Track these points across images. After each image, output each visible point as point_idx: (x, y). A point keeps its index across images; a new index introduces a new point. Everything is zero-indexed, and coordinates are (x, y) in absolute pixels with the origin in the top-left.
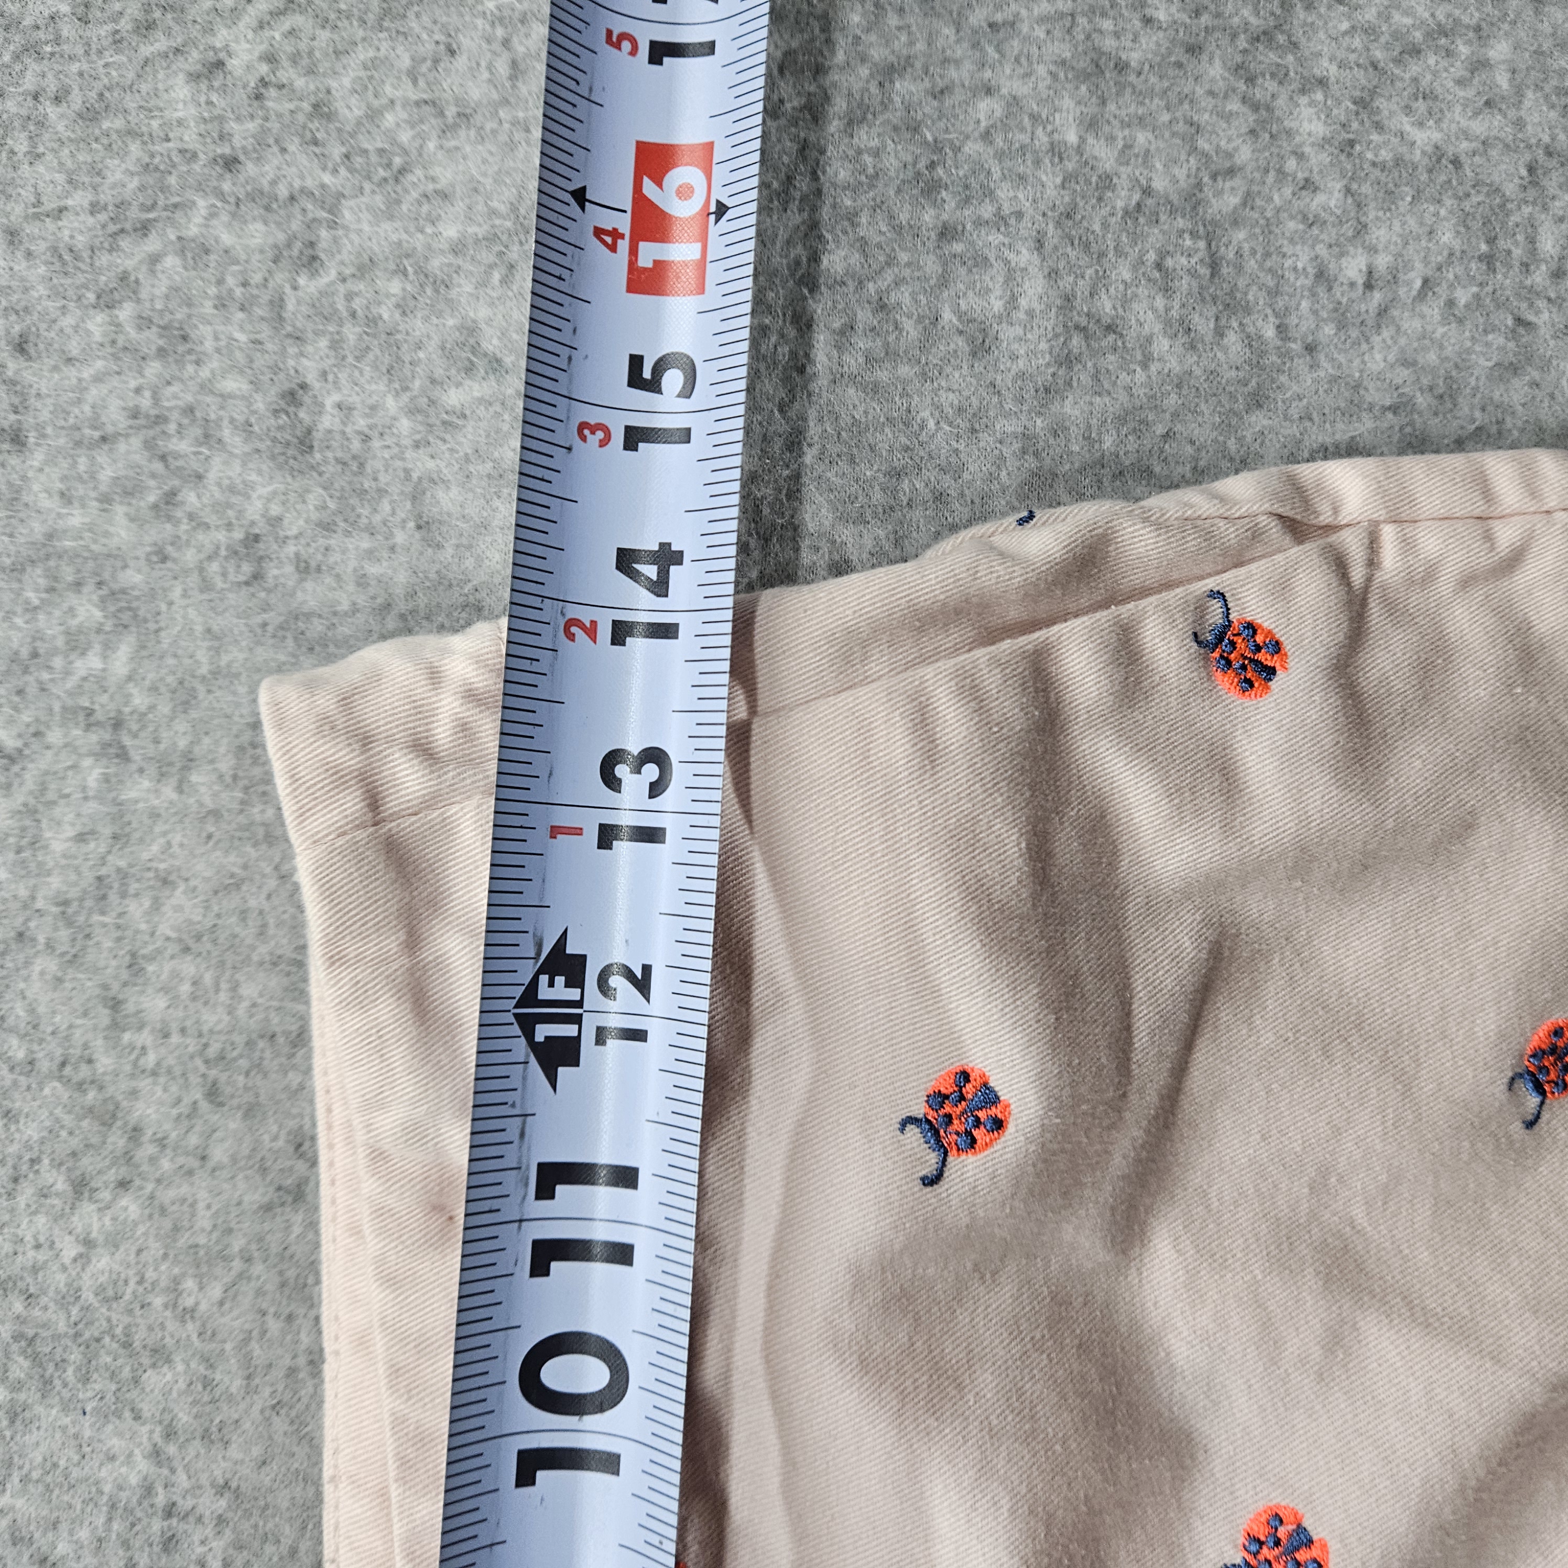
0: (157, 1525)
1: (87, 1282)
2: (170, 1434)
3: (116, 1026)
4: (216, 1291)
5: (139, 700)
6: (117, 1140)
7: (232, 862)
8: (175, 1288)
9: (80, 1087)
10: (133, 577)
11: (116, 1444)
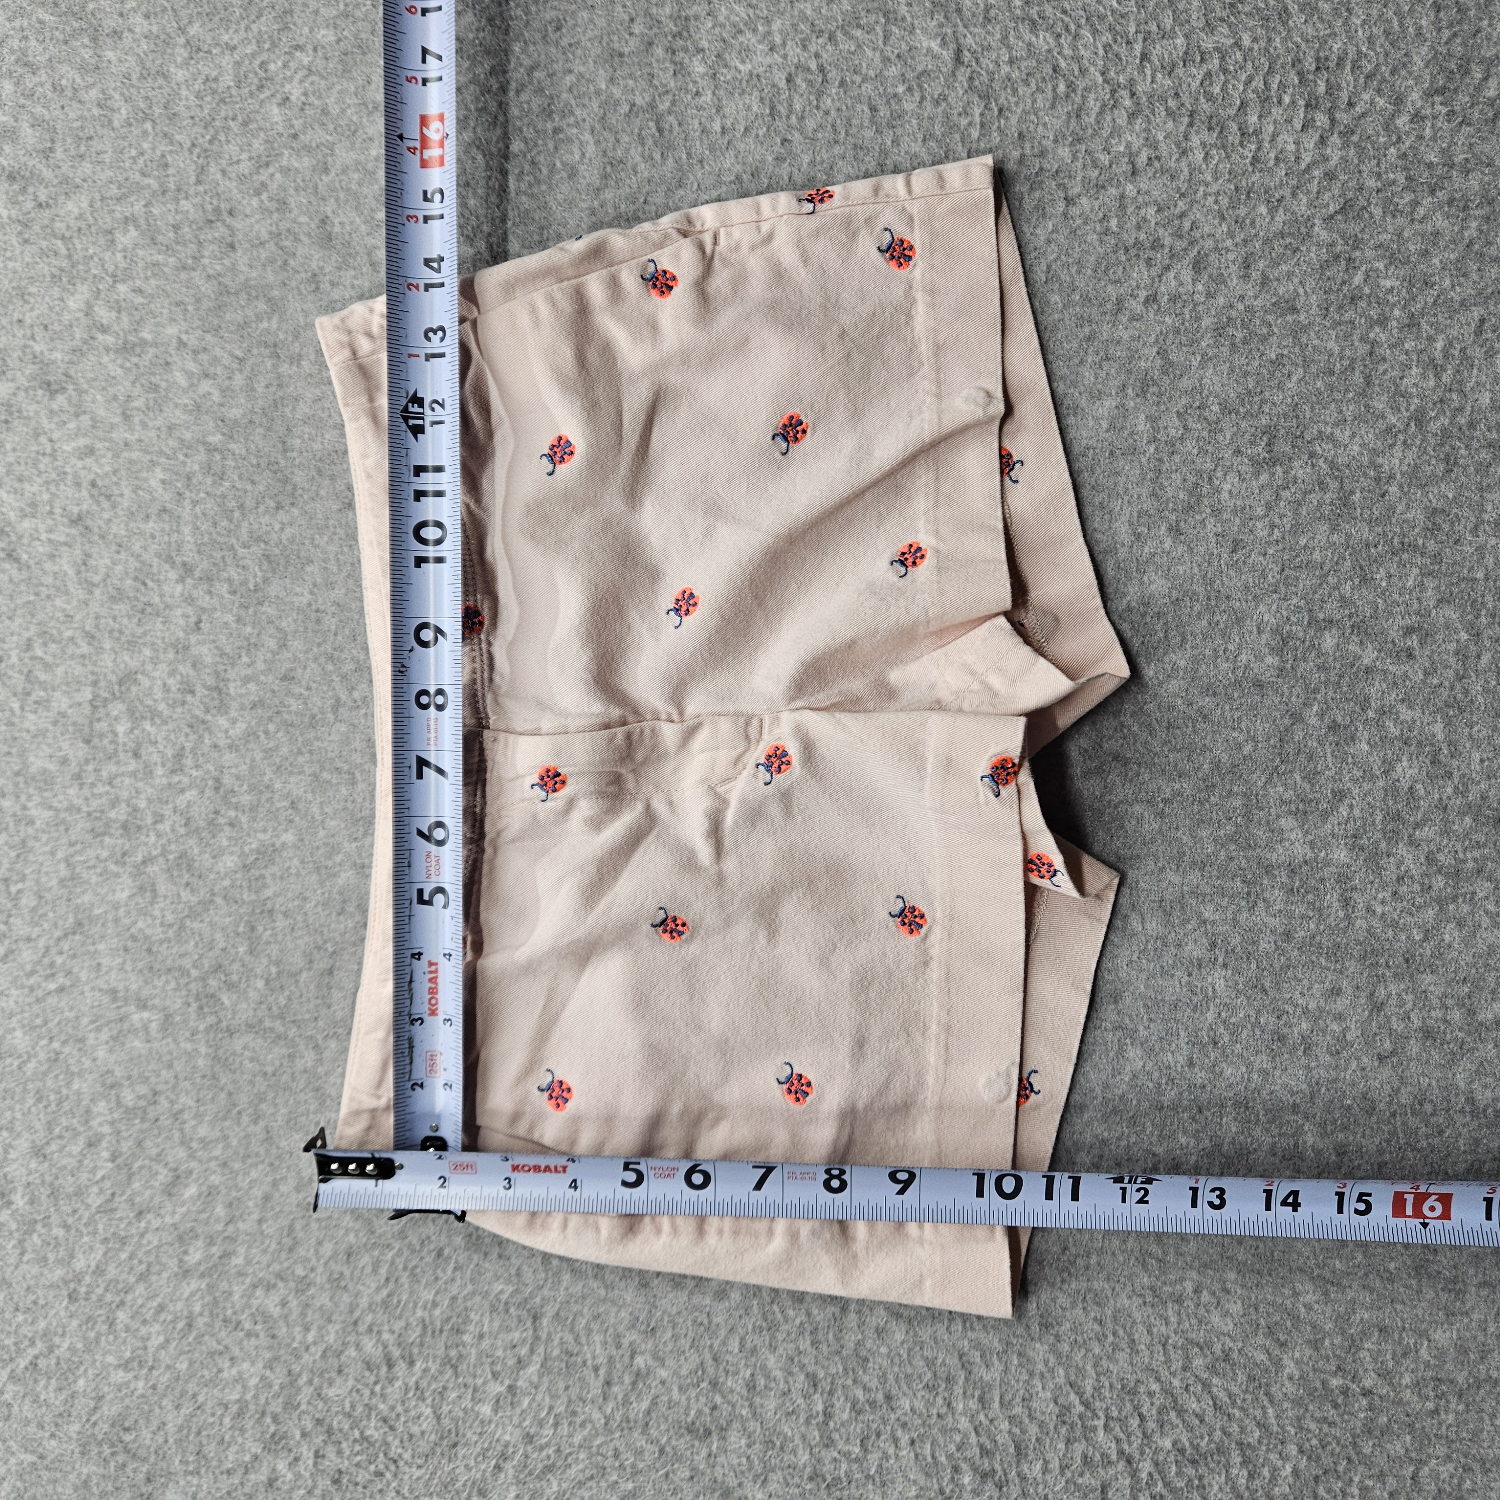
0: (313, 615)
1: (283, 537)
2: (315, 585)
3: (285, 451)
4: (326, 538)
5: (282, 336)
6: (289, 488)
7: (318, 392)
8: (313, 539)
9: (275, 472)
10: (276, 293)
11: (298, 590)
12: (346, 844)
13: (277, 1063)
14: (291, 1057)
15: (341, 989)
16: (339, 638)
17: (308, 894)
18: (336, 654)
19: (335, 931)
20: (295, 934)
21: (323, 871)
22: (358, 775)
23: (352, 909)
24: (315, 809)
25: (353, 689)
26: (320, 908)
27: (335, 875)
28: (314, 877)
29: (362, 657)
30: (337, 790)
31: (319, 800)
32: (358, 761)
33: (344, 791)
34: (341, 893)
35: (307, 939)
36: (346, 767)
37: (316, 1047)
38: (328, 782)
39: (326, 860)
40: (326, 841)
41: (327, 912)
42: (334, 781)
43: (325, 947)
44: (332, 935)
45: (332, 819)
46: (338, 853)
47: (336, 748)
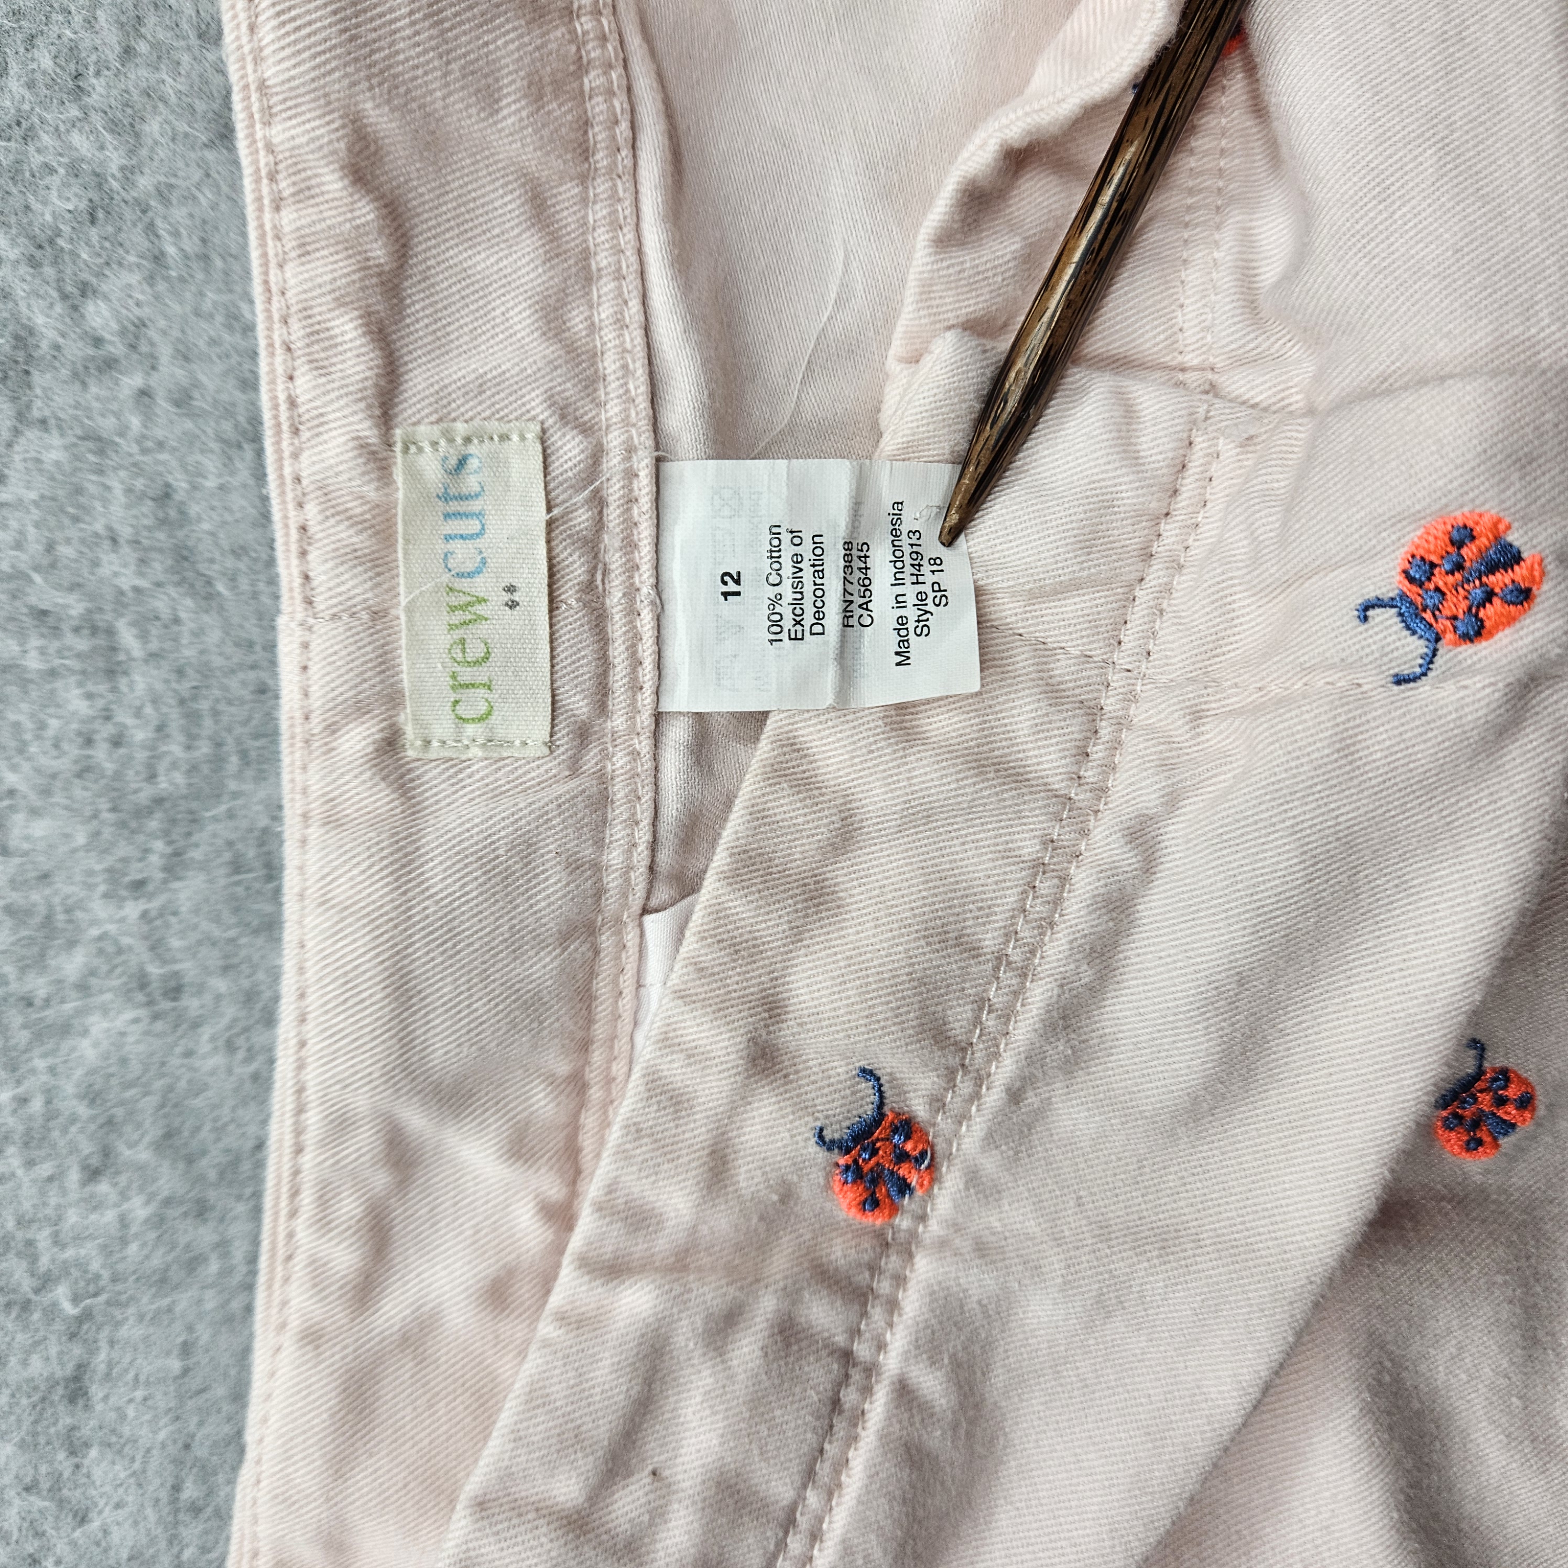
12: (99, 908)
15: (118, 1446)
19: (79, 1239)
22: (128, 637)
23: (143, 1155)
25: (85, 290)
27: (65, 1029)
29: (115, 159)
30: (51, 700)
32: (127, 581)
34: (92, 1096)
36: (76, 606)
39: (23, 970)
40: (15, 897)
41: (45, 1169)
42: (33, 663)
43: (46, 1299)
44: (69, 1253)
45: (34, 812)
46: (72, 944)
47: (31, 531)
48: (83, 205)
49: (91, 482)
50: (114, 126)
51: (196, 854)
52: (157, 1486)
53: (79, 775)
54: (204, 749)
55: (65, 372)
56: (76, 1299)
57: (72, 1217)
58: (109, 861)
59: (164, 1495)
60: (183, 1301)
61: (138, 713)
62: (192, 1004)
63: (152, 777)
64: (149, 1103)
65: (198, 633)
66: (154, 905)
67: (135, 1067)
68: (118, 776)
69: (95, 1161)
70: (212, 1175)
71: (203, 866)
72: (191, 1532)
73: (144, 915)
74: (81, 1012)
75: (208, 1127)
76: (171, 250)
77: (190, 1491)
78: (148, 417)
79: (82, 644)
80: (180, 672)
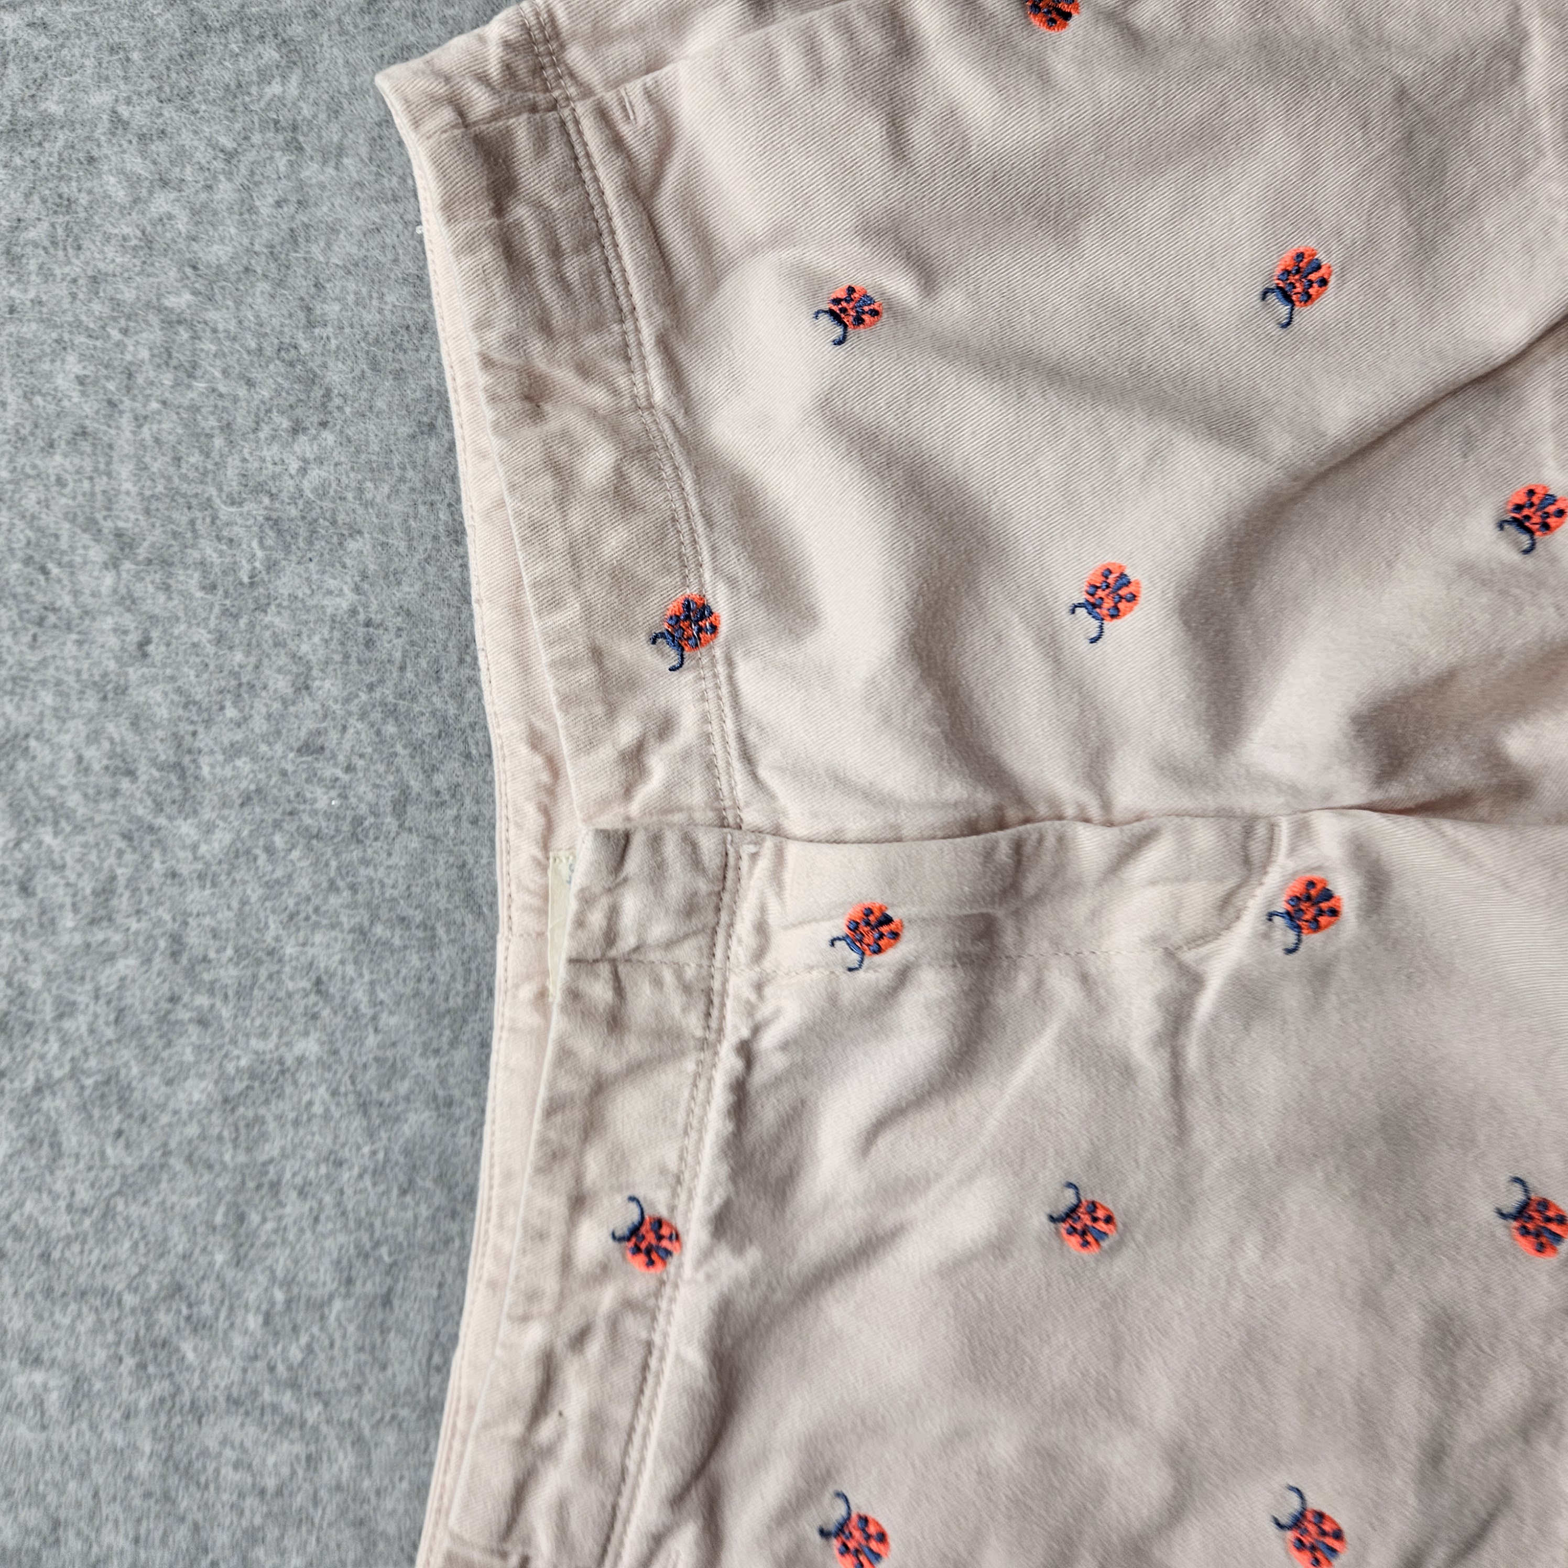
0: (361, 631)
1: (306, 485)
2: (364, 576)
3: (311, 324)
4: (386, 489)
5: (307, 110)
6: (317, 394)
7: (374, 215)
8: (360, 490)
9: (291, 364)
10: (297, 30)
11: (332, 584)
12: (418, 1060)
13: (285, 1471)
14: (312, 1461)
15: (404, 1332)
16: (409, 675)
17: (346, 1153)
18: (403, 705)
19: (394, 1224)
20: (320, 1228)
21: (374, 1111)
22: (441, 931)
23: (429, 1184)
24: (360, 994)
25: (434, 769)
26: (367, 1181)
27: (397, 1119)
28: (357, 1122)
29: (452, 710)
30: (403, 961)
31: (367, 978)
32: (442, 905)
33: (414, 960)
34: (407, 1152)
35: (342, 1238)
36: (419, 916)
37: (359, 1441)
38: (386, 944)
39: (380, 1089)
40: (380, 1053)
41: (382, 1188)
42: (397, 942)
43: (377, 1253)
44: (389, 1231)
45: (391, 1013)
46: (403, 1078)
47: (400, 880)
48: (436, 732)
49: (429, 857)
50: (452, 695)
51: (465, 1038)
52: (421, 1355)
53: (414, 996)
54: (472, 987)
55: (422, 806)
56: (390, 1254)
57: (392, 1213)
58: (423, 1038)
59: (424, 1361)
60: (441, 1260)
61: (443, 968)
62: (457, 1111)
63: (447, 999)
64: (433, 1159)
65: (474, 932)
66: (444, 1061)
67: (428, 1140)
68: (432, 997)
69: (405, 1186)
70: (460, 1197)
71: (467, 1043)
72: (436, 1379)
73: (438, 1066)
74: (406, 1111)
75: (459, 1172)
76: (474, 752)
77: (437, 1359)
78: (458, 827)
79: (420, 934)
80: (464, 949)
